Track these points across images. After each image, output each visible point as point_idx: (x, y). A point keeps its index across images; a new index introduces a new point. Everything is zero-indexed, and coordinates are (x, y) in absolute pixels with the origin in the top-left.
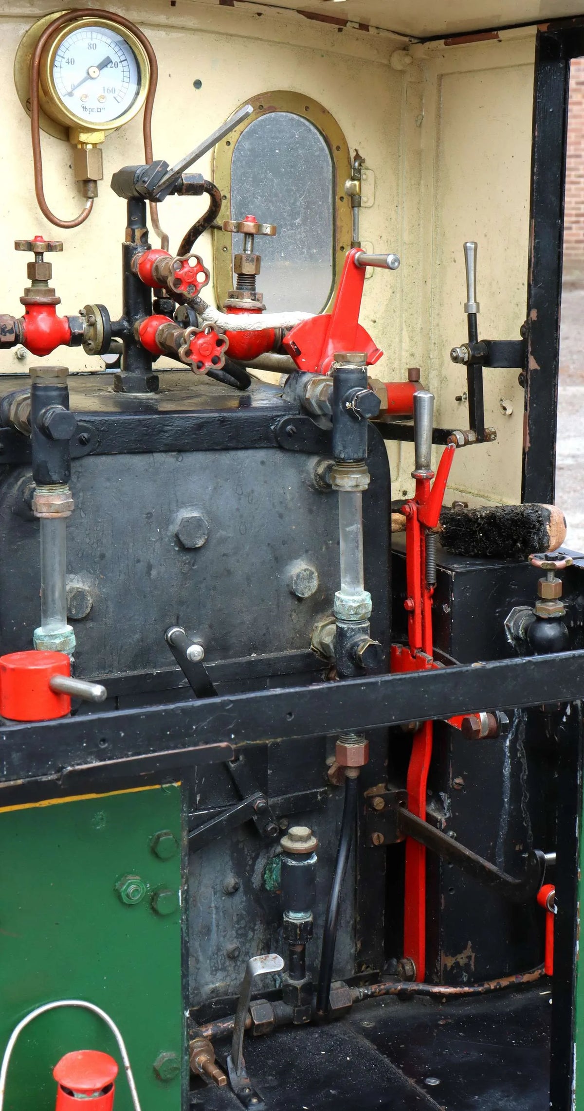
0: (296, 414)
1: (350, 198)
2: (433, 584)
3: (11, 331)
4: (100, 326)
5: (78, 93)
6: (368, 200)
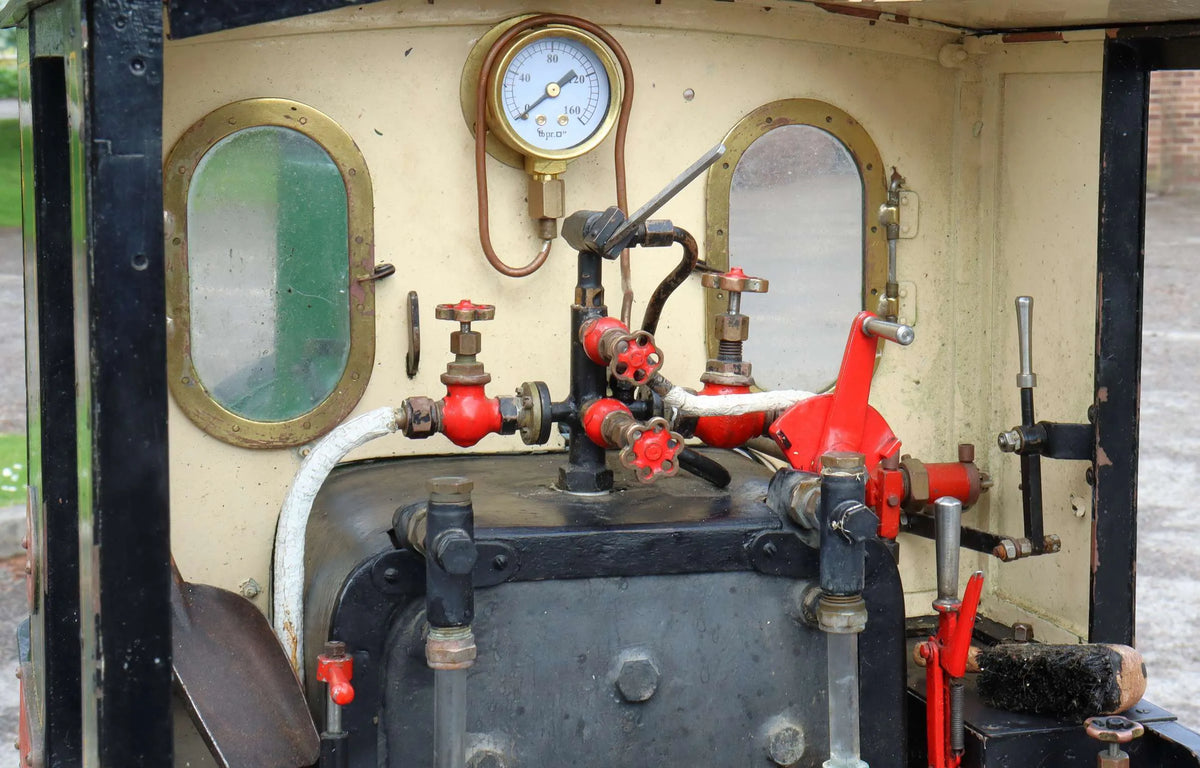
0: (776, 529)
1: (885, 229)
2: (961, 751)
3: (426, 418)
4: (537, 410)
5: (533, 115)
6: (909, 229)
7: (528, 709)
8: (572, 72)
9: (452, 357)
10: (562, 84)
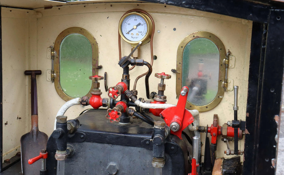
1: (225, 65)
3: (85, 101)
4: (109, 102)
5: (130, 33)
6: (232, 66)
7: (87, 172)
8: (140, 23)
10: (137, 26)
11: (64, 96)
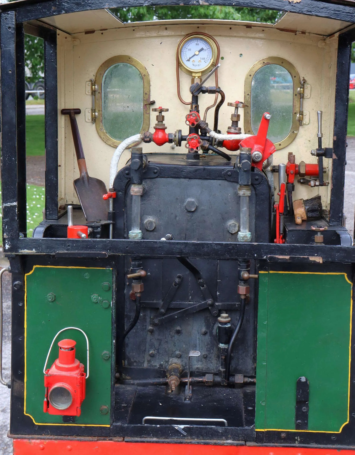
0: (232, 169)
1: (299, 95)
2: (282, 234)
3: (148, 137)
4: (177, 137)
5: (191, 60)
6: (308, 95)
7: (162, 211)
8: (202, 48)
9: (157, 122)
10: (200, 51)
11: (108, 140)
